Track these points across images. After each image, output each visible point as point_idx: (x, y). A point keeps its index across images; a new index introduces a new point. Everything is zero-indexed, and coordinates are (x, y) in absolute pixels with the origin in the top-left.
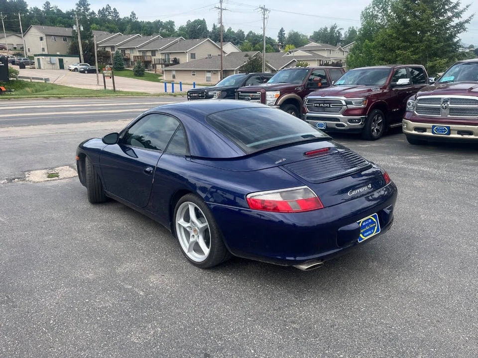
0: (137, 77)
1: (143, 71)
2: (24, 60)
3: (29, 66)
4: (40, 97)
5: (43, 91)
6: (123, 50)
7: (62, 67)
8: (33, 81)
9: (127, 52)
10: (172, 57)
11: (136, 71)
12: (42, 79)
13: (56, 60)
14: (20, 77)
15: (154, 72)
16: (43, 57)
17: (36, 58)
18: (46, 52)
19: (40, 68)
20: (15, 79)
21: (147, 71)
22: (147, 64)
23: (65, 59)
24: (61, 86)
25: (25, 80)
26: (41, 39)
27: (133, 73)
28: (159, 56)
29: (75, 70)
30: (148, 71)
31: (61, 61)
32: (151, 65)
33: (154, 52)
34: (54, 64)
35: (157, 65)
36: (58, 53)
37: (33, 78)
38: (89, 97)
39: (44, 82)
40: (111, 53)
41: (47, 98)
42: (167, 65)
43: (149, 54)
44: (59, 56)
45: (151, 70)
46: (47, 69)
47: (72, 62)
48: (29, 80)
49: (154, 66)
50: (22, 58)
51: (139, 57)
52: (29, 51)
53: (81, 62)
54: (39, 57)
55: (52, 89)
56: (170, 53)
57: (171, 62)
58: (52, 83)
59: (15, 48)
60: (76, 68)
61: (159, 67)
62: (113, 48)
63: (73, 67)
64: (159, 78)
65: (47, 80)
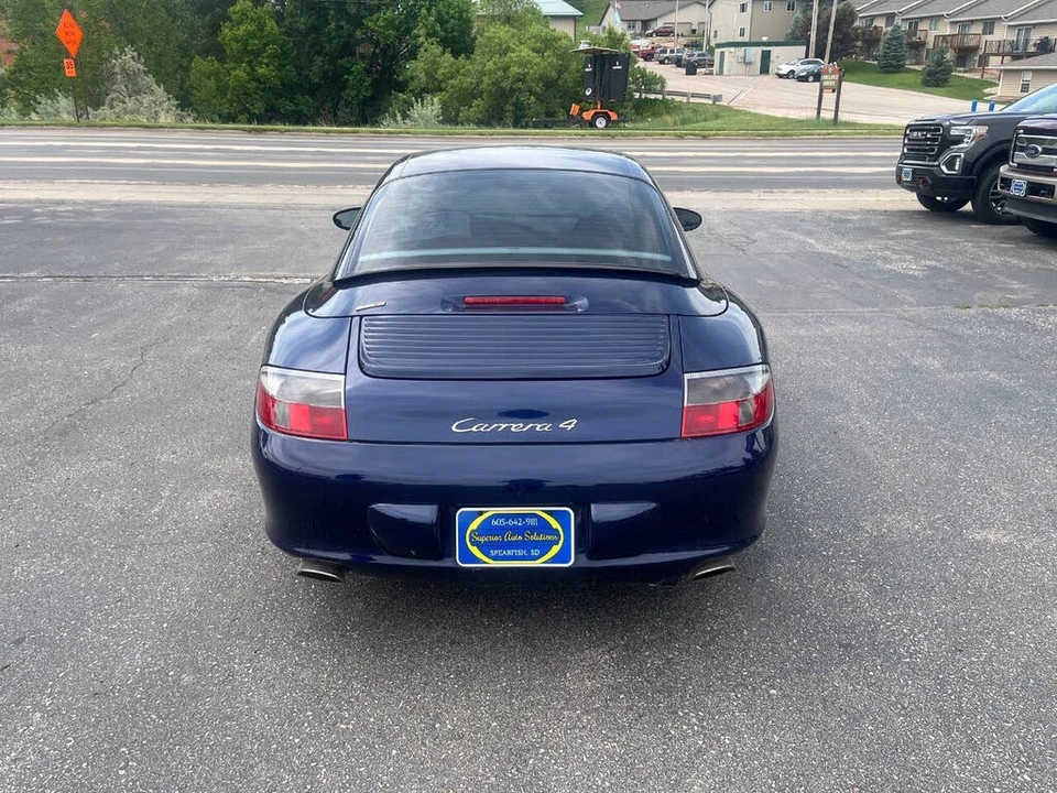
0: (930, 89)
1: (948, 71)
2: (699, 55)
3: (703, 70)
4: (669, 134)
5: (697, 122)
6: (914, 23)
7: (765, 70)
8: (692, 100)
9: (922, 26)
10: (1036, 36)
11: (930, 74)
12: (708, 97)
13: (755, 54)
14: (670, 93)
15: (977, 76)
16: (732, 49)
17: (718, 51)
18: (746, 39)
19: (721, 72)
20: (660, 97)
21: (959, 73)
22: (965, 54)
23: (776, 51)
24: (739, 112)
25: (677, 98)
26: (743, 8)
27: (920, 79)
28: (1001, 34)
29: (790, 75)
30: (965, 72)
31: (766, 57)
32: (977, 58)
33: (989, 25)
34: (750, 63)
35: (992, 58)
36: (765, 39)
37: (694, 95)
38: (765, 135)
39: (711, 102)
40: (884, 30)
41: (681, 137)
42: (1016, 58)
43: (977, 29)
44: (764, 44)
45: (970, 71)
46: (734, 74)
47: (789, 58)
48: (685, 100)
49: (984, 61)
50: (697, 53)
51: (949, 39)
52: (715, 36)
53: (807, 57)
54: (724, 49)
55: (717, 117)
56: (1034, 25)
57: (1032, 49)
58: (725, 104)
59: (694, 31)
60: (793, 71)
61: (994, 62)
62: (890, 17)
63: (785, 70)
64: (986, 91)
65: (717, 98)
